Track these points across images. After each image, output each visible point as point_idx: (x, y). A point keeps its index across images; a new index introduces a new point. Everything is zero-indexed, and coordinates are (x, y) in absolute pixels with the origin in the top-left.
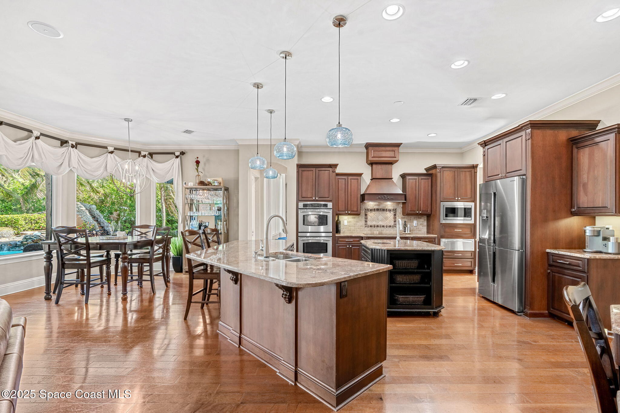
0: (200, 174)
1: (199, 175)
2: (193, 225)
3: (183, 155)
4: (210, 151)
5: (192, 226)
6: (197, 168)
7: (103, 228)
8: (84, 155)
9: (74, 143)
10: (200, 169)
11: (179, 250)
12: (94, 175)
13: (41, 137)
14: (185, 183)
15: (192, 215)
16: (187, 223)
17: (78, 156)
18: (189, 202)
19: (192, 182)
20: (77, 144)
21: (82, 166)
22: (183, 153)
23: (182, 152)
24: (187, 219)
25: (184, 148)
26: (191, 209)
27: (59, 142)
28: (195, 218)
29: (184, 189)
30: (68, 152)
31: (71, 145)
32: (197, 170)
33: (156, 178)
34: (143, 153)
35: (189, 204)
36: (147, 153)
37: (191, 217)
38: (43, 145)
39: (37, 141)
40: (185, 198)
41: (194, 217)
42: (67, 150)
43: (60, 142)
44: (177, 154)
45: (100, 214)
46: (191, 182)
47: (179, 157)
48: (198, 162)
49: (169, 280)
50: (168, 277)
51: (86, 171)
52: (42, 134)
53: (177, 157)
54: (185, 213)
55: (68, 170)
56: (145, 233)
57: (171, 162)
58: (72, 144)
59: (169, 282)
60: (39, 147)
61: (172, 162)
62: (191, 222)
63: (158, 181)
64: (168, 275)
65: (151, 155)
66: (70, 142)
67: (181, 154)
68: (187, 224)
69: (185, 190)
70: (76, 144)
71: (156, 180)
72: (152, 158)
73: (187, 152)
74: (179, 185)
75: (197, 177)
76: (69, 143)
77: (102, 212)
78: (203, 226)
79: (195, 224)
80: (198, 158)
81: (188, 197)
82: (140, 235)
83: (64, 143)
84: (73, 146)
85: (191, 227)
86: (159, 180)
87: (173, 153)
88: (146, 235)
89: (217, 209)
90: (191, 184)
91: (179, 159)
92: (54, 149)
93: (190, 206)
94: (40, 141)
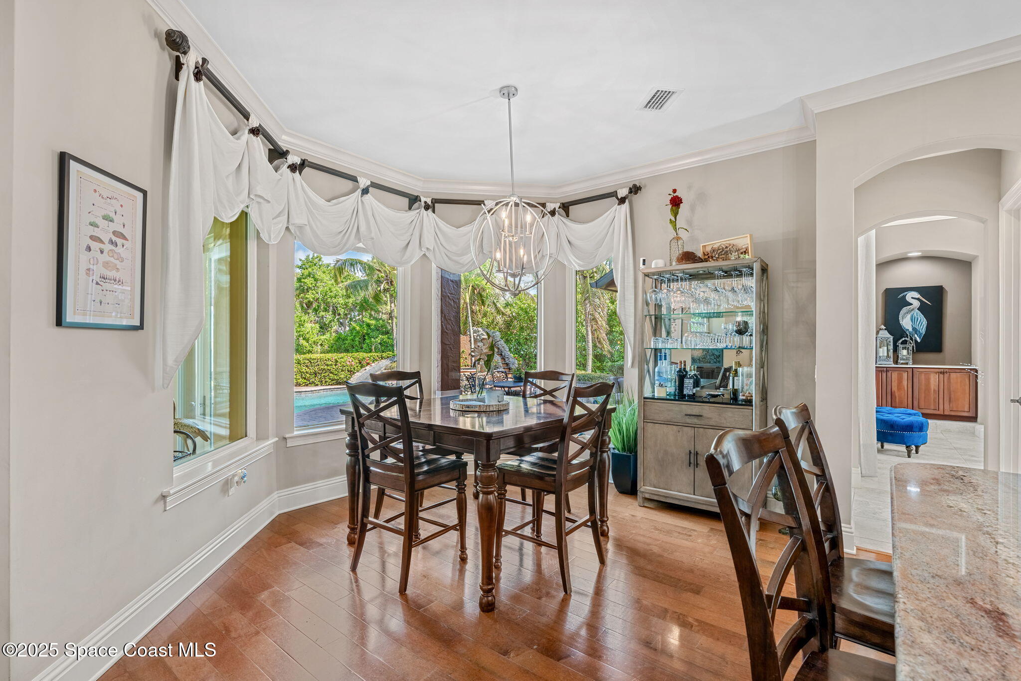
0: (682, 233)
1: (678, 238)
2: (662, 373)
3: (636, 193)
4: (707, 168)
5: (659, 375)
6: (673, 219)
7: (507, 365)
8: (445, 224)
9: (429, 202)
10: (681, 221)
11: (626, 436)
12: (461, 262)
13: (371, 189)
14: (644, 261)
15: (660, 346)
16: (648, 367)
17: (436, 225)
18: (652, 312)
19: (662, 259)
20: (435, 201)
21: (442, 245)
22: (635, 189)
23: (635, 186)
24: (648, 359)
25: (635, 177)
26: (656, 332)
27: (406, 201)
28: (665, 356)
29: (640, 277)
30: (419, 221)
31: (423, 204)
32: (673, 223)
33: (576, 260)
34: (550, 206)
35: (653, 318)
36: (558, 205)
37: (656, 351)
38: (374, 203)
39: (368, 197)
40: (643, 300)
41: (663, 351)
42: (418, 215)
43: (408, 199)
44: (623, 192)
45: (505, 345)
46: (659, 259)
47: (627, 201)
48: (676, 202)
49: (605, 528)
50: (603, 522)
51: (448, 255)
52: (374, 185)
53: (622, 201)
54: (643, 342)
55: (418, 255)
56: (550, 393)
57: (609, 215)
58: (425, 202)
59: (605, 534)
60: (368, 208)
61: (611, 216)
62: (656, 364)
63: (579, 265)
64: (604, 517)
65: (566, 207)
66: (423, 199)
67: (630, 192)
68: (649, 371)
69: (644, 281)
70: (432, 202)
71: (576, 263)
72: (568, 216)
73: (645, 186)
74: (626, 270)
75: (674, 243)
76: (420, 201)
77: (507, 341)
78: (690, 378)
79: (666, 372)
80: (675, 191)
81: (651, 297)
82: (540, 395)
83: (413, 200)
84: (427, 207)
85: (656, 378)
86: (581, 263)
87: (614, 194)
88: (554, 396)
89: (735, 328)
90: (657, 264)
91: (625, 206)
92: (394, 213)
93: (655, 324)
94: (371, 197)
